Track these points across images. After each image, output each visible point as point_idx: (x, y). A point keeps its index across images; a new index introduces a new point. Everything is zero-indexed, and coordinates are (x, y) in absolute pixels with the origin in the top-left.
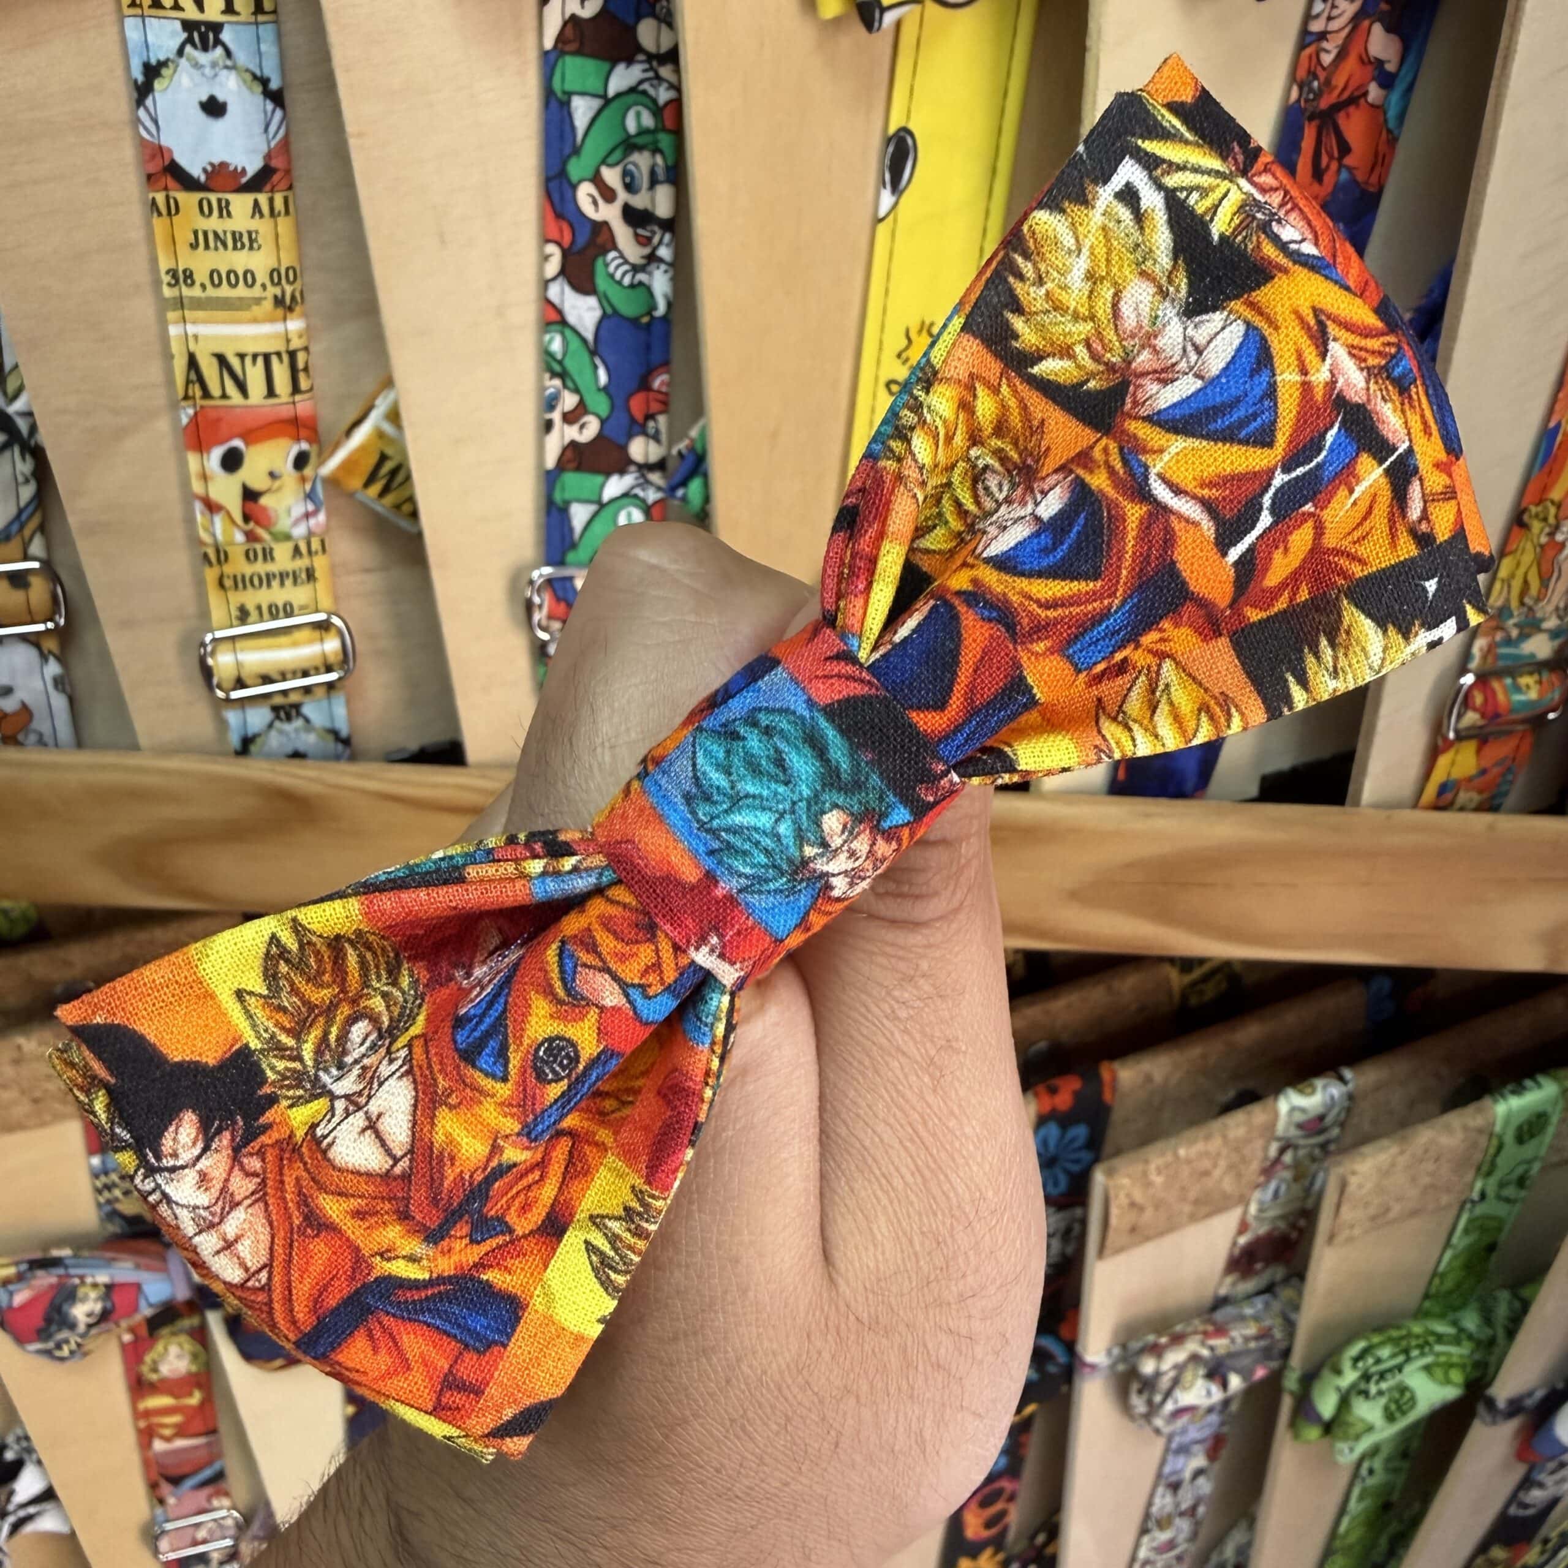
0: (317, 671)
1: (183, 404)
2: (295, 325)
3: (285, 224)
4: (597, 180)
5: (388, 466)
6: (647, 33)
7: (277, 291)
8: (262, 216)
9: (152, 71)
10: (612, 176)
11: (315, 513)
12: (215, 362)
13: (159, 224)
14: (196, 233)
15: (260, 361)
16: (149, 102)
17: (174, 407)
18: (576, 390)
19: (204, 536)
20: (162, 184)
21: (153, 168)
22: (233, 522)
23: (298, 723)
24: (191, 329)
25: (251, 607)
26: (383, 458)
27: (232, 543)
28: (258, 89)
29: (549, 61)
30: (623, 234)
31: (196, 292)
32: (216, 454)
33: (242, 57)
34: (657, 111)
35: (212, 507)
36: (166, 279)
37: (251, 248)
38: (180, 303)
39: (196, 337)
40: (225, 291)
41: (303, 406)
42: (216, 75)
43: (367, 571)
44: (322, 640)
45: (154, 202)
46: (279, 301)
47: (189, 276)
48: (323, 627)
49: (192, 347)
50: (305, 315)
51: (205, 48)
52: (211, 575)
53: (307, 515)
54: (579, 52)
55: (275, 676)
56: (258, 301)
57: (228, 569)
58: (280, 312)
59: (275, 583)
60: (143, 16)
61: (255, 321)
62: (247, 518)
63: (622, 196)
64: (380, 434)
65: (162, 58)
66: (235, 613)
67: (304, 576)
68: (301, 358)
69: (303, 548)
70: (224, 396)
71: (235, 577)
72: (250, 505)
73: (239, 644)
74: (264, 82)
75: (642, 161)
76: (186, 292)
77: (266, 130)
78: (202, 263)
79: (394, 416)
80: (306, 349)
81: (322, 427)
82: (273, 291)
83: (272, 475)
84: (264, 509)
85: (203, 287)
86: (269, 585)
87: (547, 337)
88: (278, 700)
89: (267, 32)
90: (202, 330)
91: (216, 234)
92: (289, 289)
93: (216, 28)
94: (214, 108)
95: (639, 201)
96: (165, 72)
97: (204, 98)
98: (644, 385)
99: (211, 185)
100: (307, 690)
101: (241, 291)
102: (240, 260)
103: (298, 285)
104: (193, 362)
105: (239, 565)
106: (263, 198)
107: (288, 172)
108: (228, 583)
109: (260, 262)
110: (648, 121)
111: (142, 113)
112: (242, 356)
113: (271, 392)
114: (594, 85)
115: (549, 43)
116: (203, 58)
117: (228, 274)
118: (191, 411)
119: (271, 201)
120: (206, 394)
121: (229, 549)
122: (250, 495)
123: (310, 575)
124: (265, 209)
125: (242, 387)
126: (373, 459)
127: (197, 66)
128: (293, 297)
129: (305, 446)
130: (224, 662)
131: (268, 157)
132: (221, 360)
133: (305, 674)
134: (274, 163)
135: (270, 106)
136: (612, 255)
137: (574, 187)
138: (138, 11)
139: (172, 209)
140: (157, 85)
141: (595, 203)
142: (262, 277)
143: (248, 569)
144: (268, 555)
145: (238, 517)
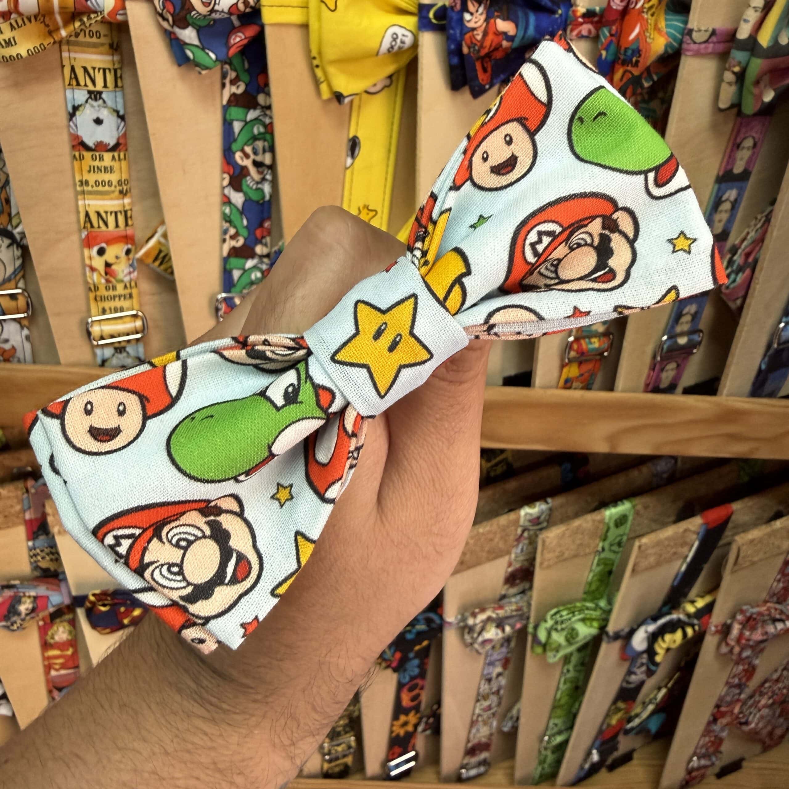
0: (133, 334)
1: (83, 230)
2: (127, 201)
3: (124, 163)
4: (243, 151)
5: (162, 255)
6: (261, 99)
7: (121, 188)
8: (115, 160)
9: (76, 108)
10: (248, 149)
11: (134, 271)
12: (96, 215)
13: (77, 164)
14: (90, 167)
15: (113, 214)
16: (74, 119)
17: (80, 231)
18: (235, 227)
19: (89, 280)
20: (78, 148)
21: (75, 143)
22: (101, 275)
23: (124, 354)
24: (87, 202)
25: (107, 308)
26: (160, 251)
27: (100, 283)
28: (115, 114)
29: (225, 109)
30: (253, 170)
31: (89, 188)
32: (95, 249)
33: (109, 103)
34: (265, 126)
35: (93, 269)
36: (78, 183)
37: (111, 172)
38: (83, 192)
39: (89, 205)
40: (100, 188)
41: (129, 231)
42: (99, 110)
43: (153, 294)
44: (135, 321)
45: (74, 156)
46: (121, 192)
47: (87, 183)
48: (135, 316)
49: (87, 209)
50: (131, 197)
51: (96, 100)
52: (92, 295)
53: (130, 273)
54: (237, 105)
55: (115, 335)
56: (113, 192)
57: (98, 293)
58: (121, 196)
59: (117, 299)
60: (73, 89)
61: (111, 199)
62: (106, 274)
63: (252, 157)
64: (159, 243)
65: (80, 103)
66: (100, 310)
67: (128, 296)
68: (129, 214)
69: (128, 285)
70: (99, 227)
71: (101, 297)
72: (108, 268)
73: (102, 323)
74: (117, 112)
75: (260, 144)
76: (86, 188)
77: (118, 129)
78: (92, 178)
79: (165, 236)
80: (131, 210)
81: (136, 239)
82: (118, 188)
83: (117, 257)
84: (113, 271)
85: (92, 187)
86: (114, 300)
87: (224, 208)
88: (117, 345)
89: (119, 94)
90: (92, 202)
91: (98, 167)
92: (125, 188)
93: (100, 93)
94: (98, 121)
95: (259, 158)
96: (81, 109)
97: (95, 118)
98: (261, 225)
99: (97, 149)
100: (128, 341)
101: (107, 188)
102: (107, 177)
103: (129, 186)
104: (87, 215)
105: (103, 292)
106: (116, 154)
107: (126, 145)
108: (98, 299)
109: (114, 178)
110: (262, 130)
111: (71, 123)
112: (106, 213)
113: (117, 226)
114: (241, 117)
115: (225, 102)
116: (95, 104)
117: (102, 182)
118: (86, 233)
119: (119, 156)
120: (92, 226)
121: (99, 286)
122: (108, 265)
123: (131, 296)
124: (117, 157)
125: (106, 224)
126: (156, 252)
127: (92, 106)
128: (126, 191)
129: (130, 246)
130: (96, 330)
131: (118, 139)
132: (99, 214)
133: (128, 334)
134: (121, 141)
135: (119, 120)
136: (248, 178)
137: (234, 153)
138: (71, 87)
139: (82, 158)
140: (78, 113)
141: (242, 159)
142: (115, 183)
143: (106, 294)
144: (114, 288)
145: (103, 273)
